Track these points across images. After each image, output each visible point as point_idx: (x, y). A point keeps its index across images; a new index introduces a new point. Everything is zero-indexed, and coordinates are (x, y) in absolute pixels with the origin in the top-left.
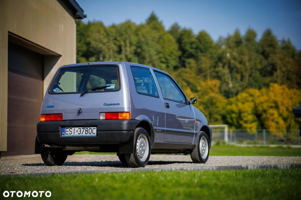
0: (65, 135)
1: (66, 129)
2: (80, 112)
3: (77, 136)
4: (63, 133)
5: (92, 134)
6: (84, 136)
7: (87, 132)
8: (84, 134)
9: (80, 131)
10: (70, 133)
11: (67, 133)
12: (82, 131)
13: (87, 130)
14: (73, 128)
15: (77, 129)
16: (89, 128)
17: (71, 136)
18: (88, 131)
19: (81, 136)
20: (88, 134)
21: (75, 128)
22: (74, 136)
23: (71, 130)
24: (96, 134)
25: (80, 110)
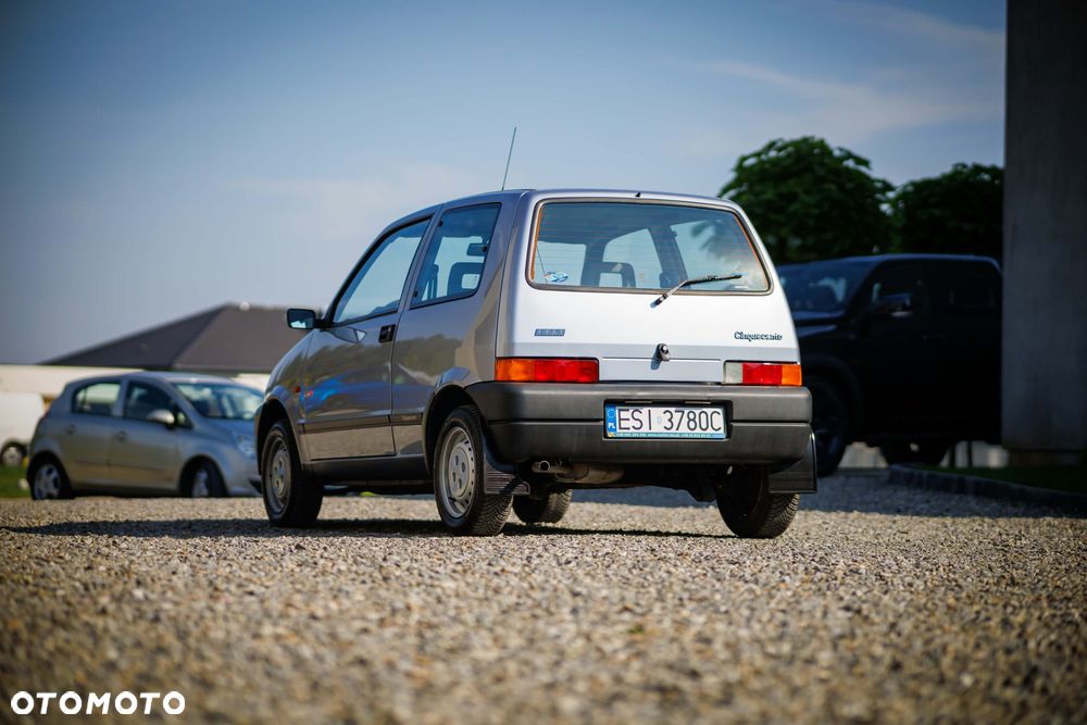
0: (618, 431)
1: (620, 410)
2: (660, 355)
3: (662, 436)
4: (610, 425)
5: (710, 430)
6: (686, 436)
7: (692, 425)
8: (684, 430)
9: (670, 420)
10: (638, 424)
11: (624, 424)
12: (676, 420)
13: (692, 416)
14: (645, 410)
15: (657, 412)
16: (697, 411)
17: (642, 435)
18: (697, 420)
19: (677, 436)
20: (698, 430)
21: (653, 410)
22: (652, 435)
23: (636, 415)
24: (722, 431)
25: (665, 348)
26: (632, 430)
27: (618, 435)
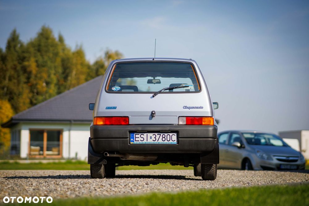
0: (135, 141)
1: (136, 134)
2: (153, 115)
3: (151, 143)
4: (132, 139)
5: (171, 141)
6: (161, 143)
7: (164, 139)
8: (160, 141)
9: (155, 138)
10: (142, 139)
11: (137, 139)
12: (157, 138)
13: (164, 136)
14: (145, 134)
15: (150, 135)
16: (166, 134)
17: (143, 143)
18: (166, 137)
19: (157, 143)
20: (166, 141)
21: (148, 134)
22: (148, 143)
23: (142, 136)
24: (176, 141)
25: (154, 112)
26: (140, 141)
27: (134, 143)
